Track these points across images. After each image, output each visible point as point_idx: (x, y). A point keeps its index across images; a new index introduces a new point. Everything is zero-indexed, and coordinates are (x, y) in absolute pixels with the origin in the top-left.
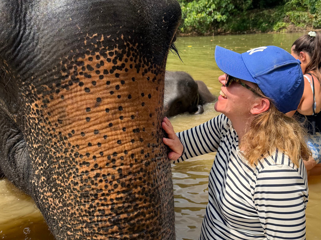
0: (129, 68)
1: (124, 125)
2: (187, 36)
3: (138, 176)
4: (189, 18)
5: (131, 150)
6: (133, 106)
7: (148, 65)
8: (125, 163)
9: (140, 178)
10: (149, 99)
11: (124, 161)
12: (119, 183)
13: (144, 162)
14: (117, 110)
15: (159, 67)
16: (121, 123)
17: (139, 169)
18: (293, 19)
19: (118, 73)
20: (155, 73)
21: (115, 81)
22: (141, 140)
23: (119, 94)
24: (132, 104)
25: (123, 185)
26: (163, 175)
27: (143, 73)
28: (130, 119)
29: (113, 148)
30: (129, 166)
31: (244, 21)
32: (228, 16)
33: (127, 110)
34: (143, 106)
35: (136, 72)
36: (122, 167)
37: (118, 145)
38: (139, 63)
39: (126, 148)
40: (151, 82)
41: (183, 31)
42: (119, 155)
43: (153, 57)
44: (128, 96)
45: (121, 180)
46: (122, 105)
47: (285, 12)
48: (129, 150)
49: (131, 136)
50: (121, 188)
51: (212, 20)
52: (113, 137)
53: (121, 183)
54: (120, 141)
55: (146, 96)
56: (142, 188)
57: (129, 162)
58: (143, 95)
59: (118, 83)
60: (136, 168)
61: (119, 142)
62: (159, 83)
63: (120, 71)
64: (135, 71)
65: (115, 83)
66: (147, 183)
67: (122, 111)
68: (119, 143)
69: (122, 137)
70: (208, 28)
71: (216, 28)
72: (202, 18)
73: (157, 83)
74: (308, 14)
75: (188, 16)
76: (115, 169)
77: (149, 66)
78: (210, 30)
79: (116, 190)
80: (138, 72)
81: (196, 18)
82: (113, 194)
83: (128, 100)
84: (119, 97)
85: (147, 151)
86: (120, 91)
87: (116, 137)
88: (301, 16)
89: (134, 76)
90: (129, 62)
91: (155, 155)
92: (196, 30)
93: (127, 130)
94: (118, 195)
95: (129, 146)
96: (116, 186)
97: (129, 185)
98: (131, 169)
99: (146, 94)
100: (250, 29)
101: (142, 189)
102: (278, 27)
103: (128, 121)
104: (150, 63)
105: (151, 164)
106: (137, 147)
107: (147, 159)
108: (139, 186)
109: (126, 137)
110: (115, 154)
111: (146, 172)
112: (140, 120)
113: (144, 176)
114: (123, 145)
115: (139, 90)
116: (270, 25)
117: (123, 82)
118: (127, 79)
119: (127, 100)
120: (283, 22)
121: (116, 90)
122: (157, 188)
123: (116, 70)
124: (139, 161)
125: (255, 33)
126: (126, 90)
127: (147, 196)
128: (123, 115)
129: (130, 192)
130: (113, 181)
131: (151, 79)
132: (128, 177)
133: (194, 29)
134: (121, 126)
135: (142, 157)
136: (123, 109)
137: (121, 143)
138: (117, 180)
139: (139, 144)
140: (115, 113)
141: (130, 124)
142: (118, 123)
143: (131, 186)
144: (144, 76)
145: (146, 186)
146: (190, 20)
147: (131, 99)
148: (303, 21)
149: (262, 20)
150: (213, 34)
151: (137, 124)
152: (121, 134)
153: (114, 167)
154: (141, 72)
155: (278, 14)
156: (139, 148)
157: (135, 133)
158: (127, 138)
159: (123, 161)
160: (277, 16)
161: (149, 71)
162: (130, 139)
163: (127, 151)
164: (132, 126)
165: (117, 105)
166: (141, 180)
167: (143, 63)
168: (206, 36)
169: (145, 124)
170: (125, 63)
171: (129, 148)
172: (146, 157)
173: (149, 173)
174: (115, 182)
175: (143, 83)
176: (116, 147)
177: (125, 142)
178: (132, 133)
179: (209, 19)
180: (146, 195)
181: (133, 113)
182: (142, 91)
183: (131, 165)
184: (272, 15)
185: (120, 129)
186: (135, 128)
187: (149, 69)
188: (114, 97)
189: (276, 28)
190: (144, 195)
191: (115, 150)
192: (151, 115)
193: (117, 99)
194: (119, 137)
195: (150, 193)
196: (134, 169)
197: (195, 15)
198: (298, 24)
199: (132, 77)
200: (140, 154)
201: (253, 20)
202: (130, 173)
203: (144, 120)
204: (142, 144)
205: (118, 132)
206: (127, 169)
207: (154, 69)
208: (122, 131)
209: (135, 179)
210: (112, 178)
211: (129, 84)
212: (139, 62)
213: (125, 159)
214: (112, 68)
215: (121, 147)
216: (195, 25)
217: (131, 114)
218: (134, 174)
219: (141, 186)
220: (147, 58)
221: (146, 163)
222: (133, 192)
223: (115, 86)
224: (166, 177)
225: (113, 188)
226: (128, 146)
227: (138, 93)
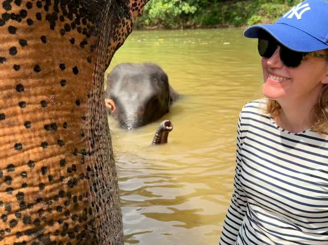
0: (34, 19)
1: (28, 117)
2: (153, 30)
3: (55, 203)
4: (155, 9)
5: (41, 160)
6: (44, 84)
7: (71, 18)
8: (29, 182)
9: (59, 208)
10: (73, 75)
11: (28, 180)
12: (20, 217)
13: (66, 180)
14: (13, 91)
15: (91, 24)
16: (22, 113)
17: (56, 192)
18: (268, 12)
19: (13, 25)
20: (84, 33)
21: (8, 40)
22: (60, 143)
23: (17, 63)
24: (42, 81)
25: (26, 220)
26: (102, 201)
27: (62, 30)
28: (39, 106)
29: (6, 156)
30: (37, 189)
31: (215, 14)
32: (197, 7)
33: (32, 91)
34: (63, 85)
35: (49, 27)
36: (23, 190)
37: (16, 151)
38: (53, 13)
39: (32, 158)
40: (78, 48)
41: (148, 24)
42: (18, 170)
43: (80, 7)
44: (33, 68)
45: (23, 212)
46: (23, 82)
47: (260, 5)
48: (37, 161)
49: (40, 136)
50: (23, 227)
51: (180, 11)
52: (7, 138)
53: (22, 217)
54: (20, 144)
55: (70, 69)
56: (62, 225)
57: (38, 180)
58: (62, 67)
59: (16, 44)
60: (51, 190)
61: (18, 146)
62: (92, 50)
63: (17, 22)
64: (47, 25)
65: (9, 44)
66: (71, 215)
67: (22, 93)
68: (17, 149)
69: (24, 138)
70: (176, 20)
71: (185, 21)
72: (169, 9)
73: (89, 51)
74: (285, 7)
75: (153, 7)
76: (11, 194)
77: (74, 20)
78: (179, 23)
79: (14, 230)
80: (52, 27)
81: (161, 8)
82: (8, 236)
83: (35, 73)
84: (16, 67)
85: (72, 161)
86: (18, 58)
87: (12, 138)
88: (277, 10)
89: (44, 34)
90: (35, 9)
91: (87, 167)
92: (163, 23)
93: (32, 126)
94: (18, 237)
95: (38, 154)
96: (13, 223)
97: (37, 221)
98: (41, 193)
99: (68, 67)
100: (222, 23)
101: (63, 227)
102: (253, 20)
103: (34, 111)
104: (74, 15)
105: (79, 183)
106: (52, 156)
107: (72, 175)
108: (56, 221)
109: (30, 137)
110: (11, 167)
111: (70, 196)
112: (57, 110)
113: (66, 203)
114: (25, 152)
115: (55, 58)
116: (244, 19)
117: (23, 43)
118: (31, 38)
119: (31, 73)
120: (258, 15)
121: (11, 56)
122: (91, 223)
123: (10, 20)
124: (56, 179)
125: (227, 27)
126: (30, 56)
127: (72, 236)
128: (24, 99)
129: (40, 232)
130: (8, 214)
131: (77, 42)
132: (36, 207)
133: (160, 21)
134: (21, 119)
135: (62, 172)
136: (25, 89)
137: (21, 148)
138: (16, 212)
139: (56, 150)
140: (9, 96)
141: (39, 115)
142: (15, 114)
143: (42, 223)
144: (65, 36)
145: (70, 220)
146: (156, 11)
147: (39, 73)
148: (279, 14)
149: (235, 13)
150: (182, 27)
151: (52, 117)
152: (22, 132)
153: (9, 190)
154: (57, 28)
155: (253, 7)
156: (55, 156)
157: (49, 132)
158: (33, 139)
159: (25, 180)
160: (251, 8)
161: (73, 29)
162: (39, 140)
163: (33, 162)
164: (43, 119)
165: (13, 83)
166: (60, 211)
167: (60, 13)
168: (174, 29)
169: (66, 116)
170: (27, 9)
171: (38, 156)
172: (69, 171)
173: (75, 199)
174: (12, 217)
175: (62, 47)
176: (13, 155)
177: (29, 146)
178: (44, 131)
179: (177, 11)
180: (69, 236)
181: (44, 98)
182: (61, 62)
183: (42, 186)
184: (246, 8)
185: (19, 125)
186: (48, 122)
187: (73, 26)
188: (7, 68)
189: (250, 23)
190: (67, 235)
191: (11, 160)
192: (78, 103)
193: (13, 71)
194: (19, 138)
195: (77, 231)
196: (46, 192)
197: (161, 5)
198: (274, 17)
199: (41, 35)
200: (58, 167)
201: (225, 13)
202: (39, 200)
203: (66, 109)
204: (62, 150)
205: (16, 129)
206: (34, 193)
207: (82, 26)
208: (23, 127)
209: (49, 210)
210: (5, 210)
211: (36, 47)
212: (53, 11)
213: (29, 175)
214: (2, 17)
215: (21, 155)
216: (161, 17)
217: (40, 98)
218: (47, 201)
219: (60, 222)
220: (68, 6)
221: (69, 181)
222: (46, 232)
223: (8, 49)
224: (107, 202)
225: (8, 227)
226: (35, 153)
227: (53, 64)
